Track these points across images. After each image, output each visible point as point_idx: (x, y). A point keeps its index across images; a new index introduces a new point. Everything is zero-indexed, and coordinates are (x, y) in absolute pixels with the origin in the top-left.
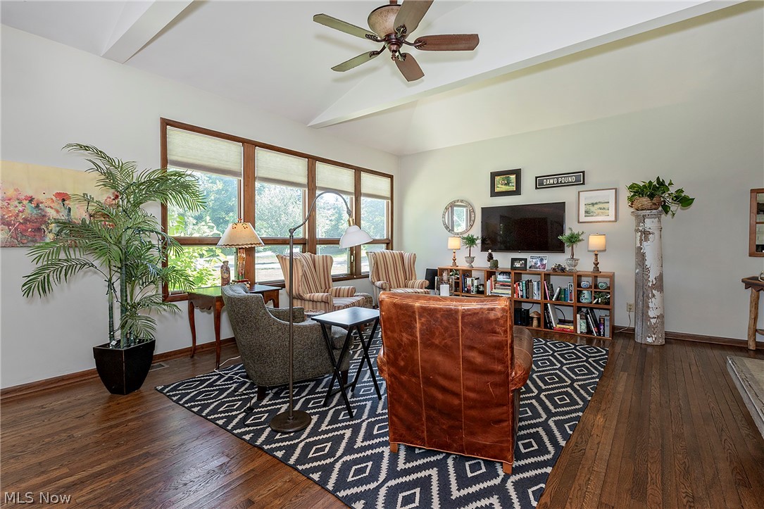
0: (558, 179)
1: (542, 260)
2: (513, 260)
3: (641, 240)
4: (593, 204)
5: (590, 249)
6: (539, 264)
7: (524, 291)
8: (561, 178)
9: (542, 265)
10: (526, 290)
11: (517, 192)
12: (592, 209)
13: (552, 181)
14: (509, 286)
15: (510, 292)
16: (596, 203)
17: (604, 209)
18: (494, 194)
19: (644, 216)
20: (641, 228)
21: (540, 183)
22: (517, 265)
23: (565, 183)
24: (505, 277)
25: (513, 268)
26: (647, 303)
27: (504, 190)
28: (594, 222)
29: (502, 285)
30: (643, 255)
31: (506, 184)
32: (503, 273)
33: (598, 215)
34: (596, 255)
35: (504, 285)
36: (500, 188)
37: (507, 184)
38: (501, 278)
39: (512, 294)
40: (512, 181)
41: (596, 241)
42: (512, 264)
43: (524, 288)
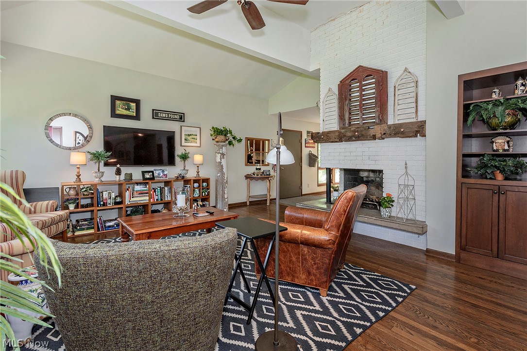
0: (168, 114)
1: (163, 171)
2: (144, 173)
3: (221, 158)
4: (189, 135)
5: (195, 163)
6: (162, 174)
7: (159, 196)
8: (171, 114)
9: (164, 175)
10: (161, 194)
11: (137, 117)
12: (189, 138)
13: (164, 115)
14: (147, 193)
15: (147, 198)
16: (191, 135)
17: (195, 139)
18: (114, 115)
19: (222, 145)
20: (221, 152)
21: (156, 114)
22: (147, 176)
23: (173, 118)
24: (142, 186)
25: (144, 179)
26: (224, 191)
27: (125, 114)
28: (190, 146)
29: (140, 194)
30: (222, 166)
31: (126, 109)
32: (137, 184)
33: (191, 142)
34: (198, 167)
35: (141, 193)
36: (120, 111)
37: (128, 109)
38: (138, 188)
39: (149, 200)
40: (133, 108)
41: (198, 158)
42: (143, 176)
43: (159, 193)
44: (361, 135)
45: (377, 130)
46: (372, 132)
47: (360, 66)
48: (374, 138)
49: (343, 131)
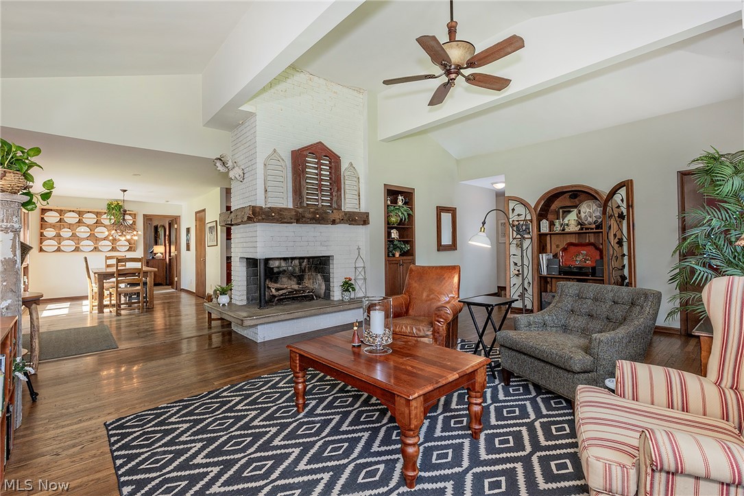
44: (319, 217)
45: (336, 215)
46: (332, 217)
47: (320, 142)
48: (334, 222)
49: (300, 210)
